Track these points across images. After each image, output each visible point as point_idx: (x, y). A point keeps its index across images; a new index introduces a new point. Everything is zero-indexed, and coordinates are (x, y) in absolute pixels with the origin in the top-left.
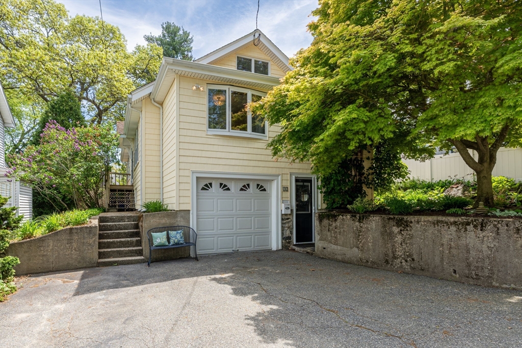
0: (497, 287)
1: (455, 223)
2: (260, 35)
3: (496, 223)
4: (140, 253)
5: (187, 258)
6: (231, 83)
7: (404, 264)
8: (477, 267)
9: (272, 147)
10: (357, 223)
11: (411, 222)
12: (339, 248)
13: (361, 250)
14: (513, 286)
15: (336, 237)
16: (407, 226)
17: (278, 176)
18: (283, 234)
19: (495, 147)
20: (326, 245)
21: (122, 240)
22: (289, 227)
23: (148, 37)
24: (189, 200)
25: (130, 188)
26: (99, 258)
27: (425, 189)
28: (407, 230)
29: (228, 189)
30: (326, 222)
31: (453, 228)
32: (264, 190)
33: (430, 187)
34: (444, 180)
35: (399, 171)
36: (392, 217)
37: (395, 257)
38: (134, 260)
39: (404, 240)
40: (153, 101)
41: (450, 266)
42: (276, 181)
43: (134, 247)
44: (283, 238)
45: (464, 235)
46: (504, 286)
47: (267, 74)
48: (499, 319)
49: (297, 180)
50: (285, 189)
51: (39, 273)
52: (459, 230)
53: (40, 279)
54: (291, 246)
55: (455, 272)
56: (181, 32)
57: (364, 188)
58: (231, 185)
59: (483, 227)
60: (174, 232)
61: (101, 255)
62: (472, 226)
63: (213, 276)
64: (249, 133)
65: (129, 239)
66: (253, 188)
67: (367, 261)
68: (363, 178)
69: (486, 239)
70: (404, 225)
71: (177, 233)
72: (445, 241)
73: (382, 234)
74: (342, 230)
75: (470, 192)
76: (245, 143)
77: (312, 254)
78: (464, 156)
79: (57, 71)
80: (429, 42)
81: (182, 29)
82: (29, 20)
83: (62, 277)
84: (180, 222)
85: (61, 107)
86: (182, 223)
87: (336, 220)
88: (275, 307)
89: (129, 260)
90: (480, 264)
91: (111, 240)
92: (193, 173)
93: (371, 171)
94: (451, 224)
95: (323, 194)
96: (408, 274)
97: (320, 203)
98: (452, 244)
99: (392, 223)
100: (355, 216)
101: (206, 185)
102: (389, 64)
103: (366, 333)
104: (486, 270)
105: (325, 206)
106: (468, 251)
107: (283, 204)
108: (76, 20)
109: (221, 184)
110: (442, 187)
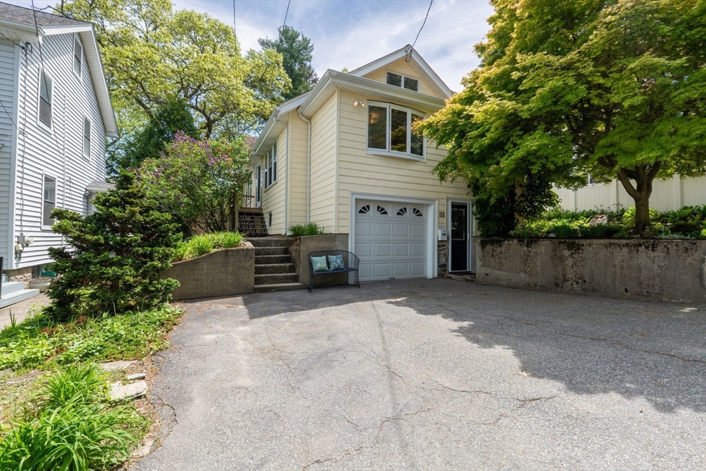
0: (667, 302)
1: (627, 245)
2: (411, 51)
3: (666, 244)
4: (295, 279)
5: (344, 285)
6: (391, 101)
7: (575, 286)
8: (648, 285)
9: (438, 172)
10: (525, 248)
11: (583, 245)
12: (504, 273)
13: (529, 275)
14: (681, 300)
15: (500, 263)
16: (579, 249)
17: (435, 200)
18: (439, 261)
19: (651, 176)
20: (488, 271)
21: (275, 265)
22: (444, 255)
23: (263, 41)
24: (347, 223)
25: (258, 211)
26: (255, 284)
27: (570, 219)
28: (579, 253)
29: (385, 213)
30: (489, 247)
31: (625, 250)
32: (421, 215)
33: (575, 217)
34: (587, 210)
35: (551, 199)
36: (563, 240)
37: (565, 280)
38: (292, 286)
39: (575, 263)
40: (300, 115)
41: (622, 286)
42: (432, 206)
43: (287, 273)
44: (439, 266)
45: (636, 256)
46: (673, 301)
47: (416, 90)
48: (681, 325)
49: (453, 206)
50: (442, 215)
51: (193, 299)
52: (631, 251)
53: (197, 304)
54: (447, 274)
55: (626, 290)
56: (300, 38)
57: (517, 216)
58: (389, 209)
59: (654, 247)
60: (334, 257)
61: (257, 281)
62: (643, 247)
63: (388, 300)
64: (407, 154)
65: (282, 265)
66: (409, 213)
67: (536, 286)
68: (515, 206)
69: (656, 258)
70: (574, 247)
71: (337, 258)
72: (617, 262)
73: (552, 258)
74: (507, 255)
75: (614, 222)
76: (403, 165)
77: (472, 281)
78: (625, 184)
79: (169, 74)
80: (616, 76)
81: (301, 35)
82: (124, 11)
83: (223, 303)
84: (339, 246)
85: (172, 117)
86: (340, 248)
87: (501, 245)
88: (472, 323)
89: (287, 286)
90: (651, 282)
91: (263, 265)
92: (352, 194)
93: (523, 199)
94: (624, 246)
95: (478, 221)
96: (579, 295)
97: (474, 230)
98: (624, 264)
99: (562, 246)
100: (523, 241)
101: (364, 208)
102: (581, 95)
103: (572, 339)
104: (657, 288)
105: (479, 233)
106: (640, 270)
107: (440, 230)
108: (184, 16)
109: (379, 207)
110: (587, 217)
